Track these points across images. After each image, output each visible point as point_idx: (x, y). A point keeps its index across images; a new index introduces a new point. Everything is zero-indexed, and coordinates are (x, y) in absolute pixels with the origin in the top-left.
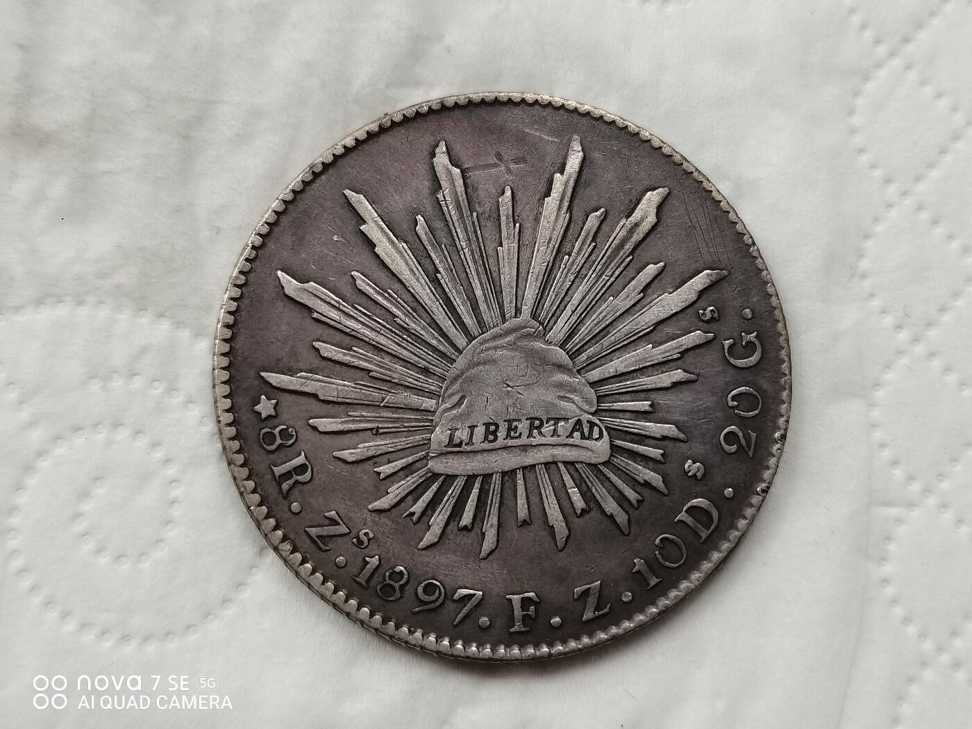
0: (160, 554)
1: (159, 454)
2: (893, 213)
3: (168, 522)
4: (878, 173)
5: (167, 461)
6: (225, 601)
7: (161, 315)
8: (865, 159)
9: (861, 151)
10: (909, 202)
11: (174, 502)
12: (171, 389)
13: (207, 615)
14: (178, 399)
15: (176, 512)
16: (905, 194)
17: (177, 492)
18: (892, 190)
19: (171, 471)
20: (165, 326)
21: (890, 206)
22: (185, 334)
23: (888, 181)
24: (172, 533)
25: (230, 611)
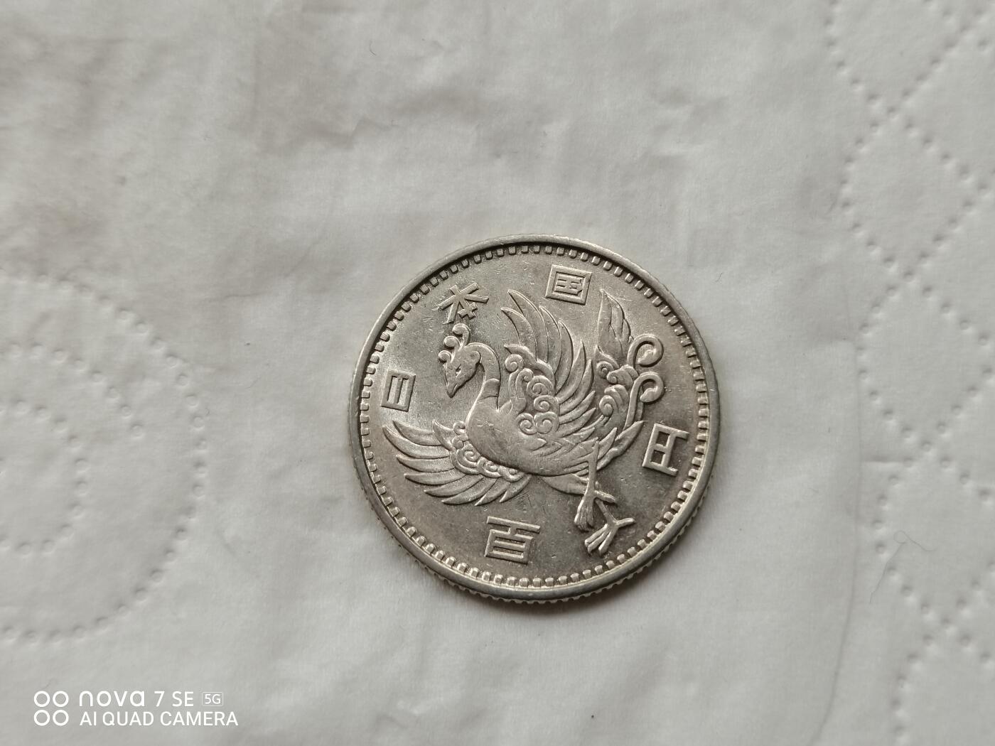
0: (65, 540)
1: (62, 431)
2: (879, 133)
3: (74, 505)
4: (860, 89)
5: (72, 438)
6: (139, 590)
7: (63, 279)
8: (845, 73)
9: (841, 64)
10: (896, 119)
11: (80, 482)
12: (75, 359)
13: (120, 605)
14: (81, 370)
15: (82, 494)
16: (891, 110)
17: (82, 472)
18: (877, 107)
19: (76, 449)
20: (66, 291)
21: (875, 124)
22: (88, 299)
23: (872, 97)
24: (78, 517)
25: (142, 602)
